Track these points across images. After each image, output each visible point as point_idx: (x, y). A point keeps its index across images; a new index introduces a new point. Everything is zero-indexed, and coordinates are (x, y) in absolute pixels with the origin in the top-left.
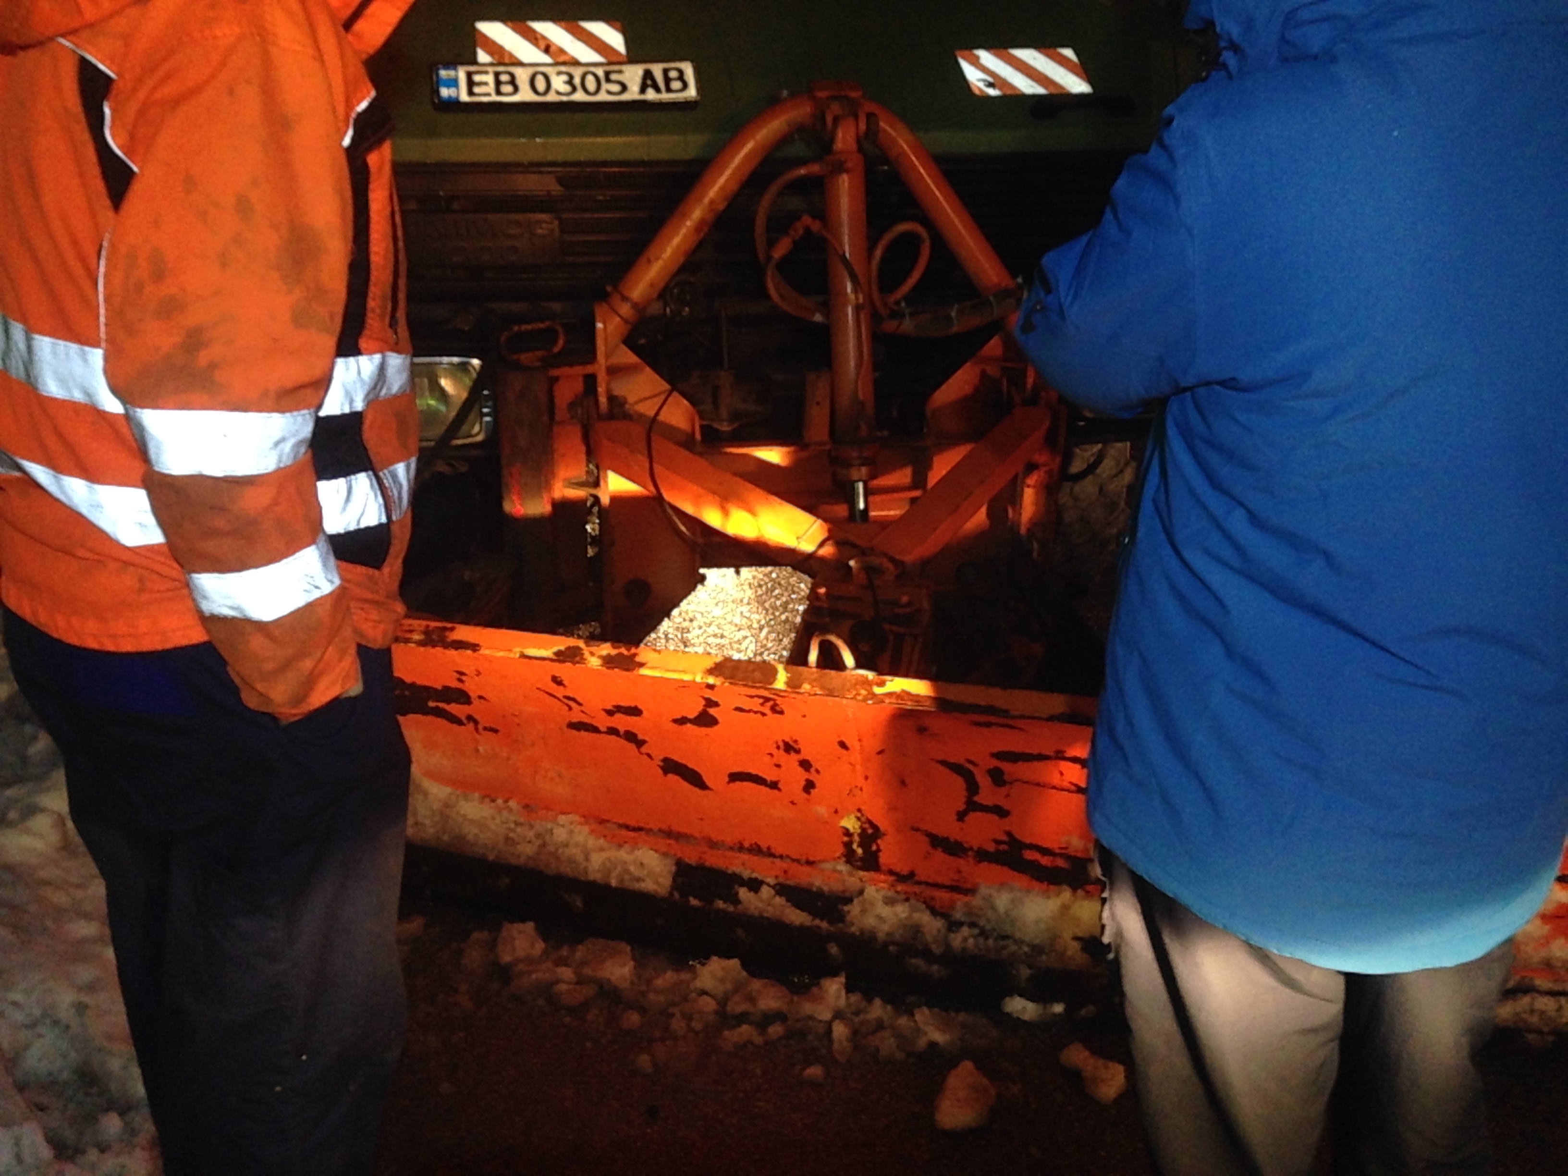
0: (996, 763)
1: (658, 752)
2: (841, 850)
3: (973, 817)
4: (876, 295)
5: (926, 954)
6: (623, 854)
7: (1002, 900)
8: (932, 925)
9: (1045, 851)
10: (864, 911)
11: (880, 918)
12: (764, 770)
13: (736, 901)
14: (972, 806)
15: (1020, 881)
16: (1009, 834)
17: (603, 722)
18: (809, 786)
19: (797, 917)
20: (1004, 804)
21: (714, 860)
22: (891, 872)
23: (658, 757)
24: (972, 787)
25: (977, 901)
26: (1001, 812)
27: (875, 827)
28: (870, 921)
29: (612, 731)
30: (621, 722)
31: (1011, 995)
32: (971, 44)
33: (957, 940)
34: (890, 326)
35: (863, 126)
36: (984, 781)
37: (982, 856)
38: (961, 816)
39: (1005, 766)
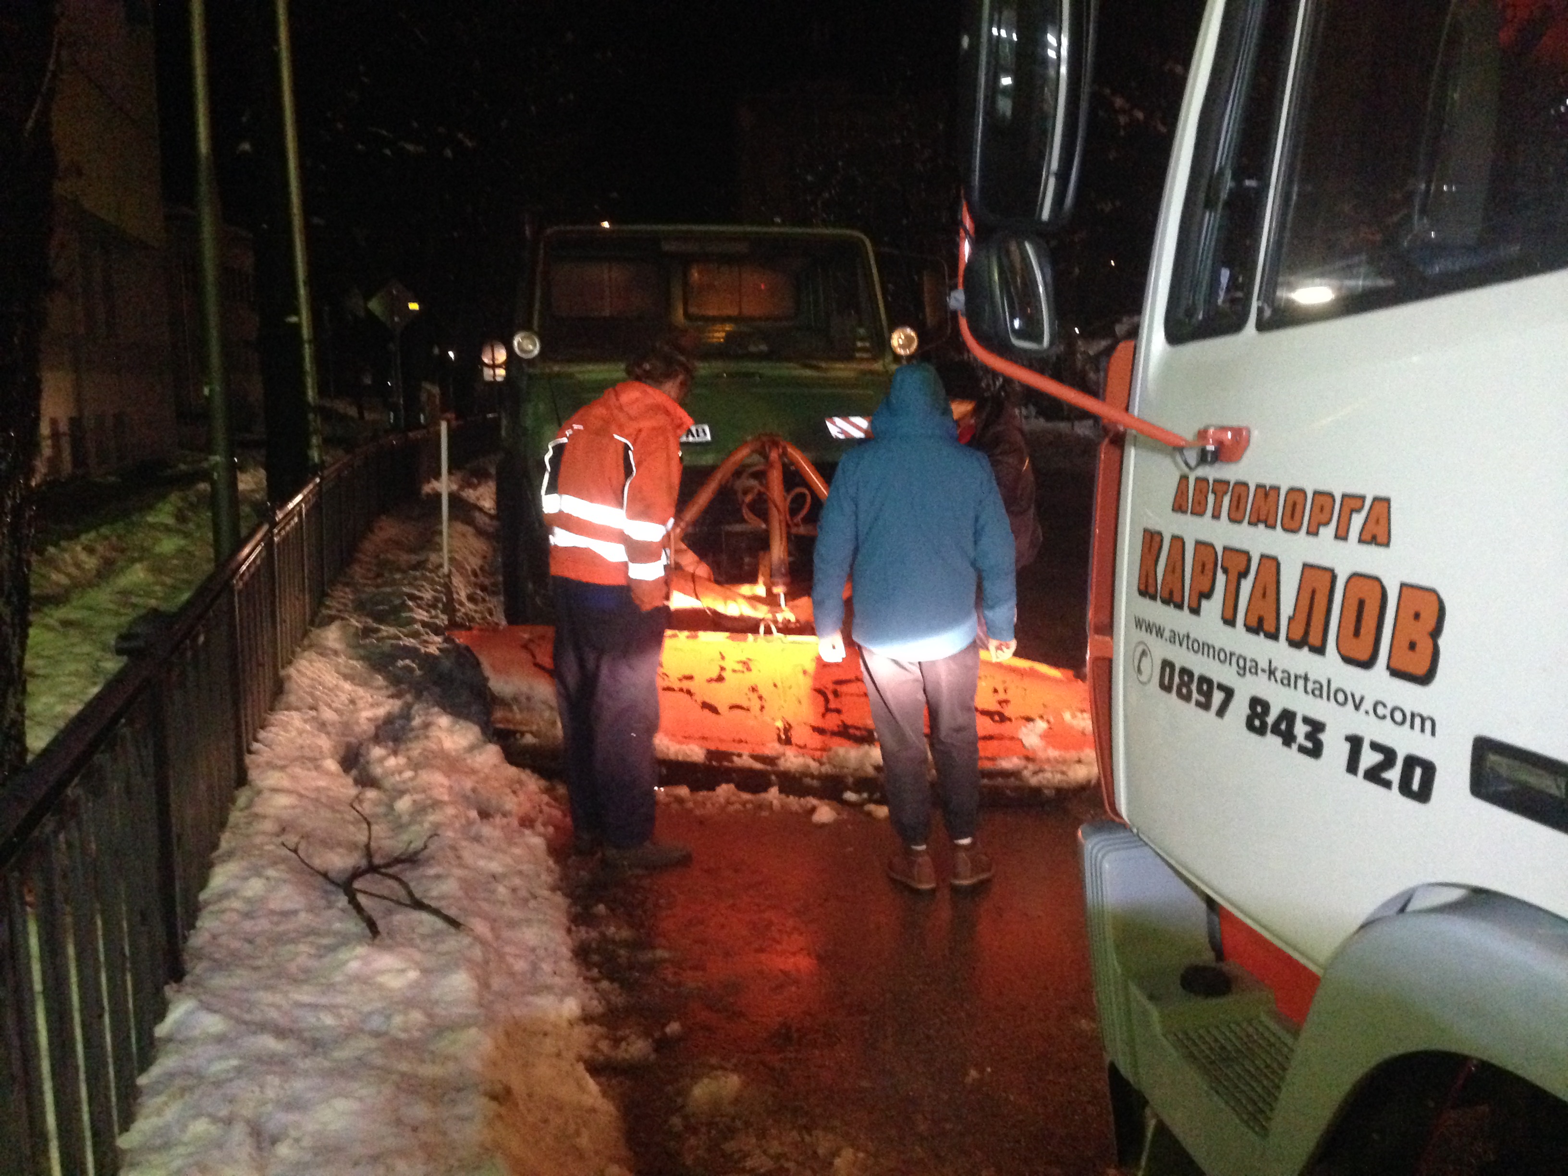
0: (835, 687)
1: (699, 698)
2: (776, 737)
3: (829, 716)
4: (788, 517)
5: (813, 776)
6: (684, 747)
7: (841, 751)
8: (814, 765)
9: (857, 728)
10: (786, 760)
11: (792, 763)
12: (745, 704)
13: (732, 762)
14: (828, 710)
15: (847, 743)
16: (842, 721)
17: (676, 685)
18: (762, 708)
19: (758, 766)
20: (839, 706)
21: (723, 747)
22: (796, 745)
23: (700, 700)
24: (827, 701)
25: (831, 753)
26: (838, 711)
27: (790, 725)
28: (788, 765)
29: (681, 690)
30: (686, 684)
31: (846, 791)
32: (830, 417)
33: (824, 769)
34: (794, 530)
35: (781, 450)
36: (831, 696)
37: (834, 734)
38: (823, 715)
39: (839, 688)
